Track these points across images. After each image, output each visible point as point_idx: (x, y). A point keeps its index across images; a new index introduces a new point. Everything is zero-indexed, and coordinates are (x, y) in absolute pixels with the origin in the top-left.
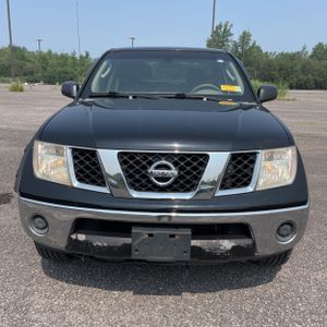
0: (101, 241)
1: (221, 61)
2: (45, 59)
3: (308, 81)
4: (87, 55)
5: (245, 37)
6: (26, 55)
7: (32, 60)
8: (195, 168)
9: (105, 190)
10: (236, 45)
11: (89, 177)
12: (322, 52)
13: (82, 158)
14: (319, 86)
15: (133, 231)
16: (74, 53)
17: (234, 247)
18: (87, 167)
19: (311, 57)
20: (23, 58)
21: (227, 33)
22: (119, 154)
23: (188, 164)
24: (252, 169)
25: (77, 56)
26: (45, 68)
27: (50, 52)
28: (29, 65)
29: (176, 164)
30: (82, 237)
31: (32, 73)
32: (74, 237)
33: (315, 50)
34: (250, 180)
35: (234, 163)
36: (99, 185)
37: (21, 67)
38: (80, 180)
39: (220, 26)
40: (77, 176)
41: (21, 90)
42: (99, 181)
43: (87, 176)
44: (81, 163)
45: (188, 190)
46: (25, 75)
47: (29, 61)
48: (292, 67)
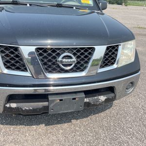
0: (27, 106)
8: (86, 57)
9: (27, 74)
11: (14, 65)
13: (7, 52)
15: (50, 99)
17: (106, 99)
18: (12, 59)
22: (36, 49)
23: (82, 54)
24: (116, 55)
29: (75, 54)
30: (14, 105)
32: (8, 105)
34: (115, 61)
35: (107, 51)
36: (22, 71)
38: (8, 68)
40: (5, 64)
43: (13, 65)
44: (7, 55)
45: (83, 70)
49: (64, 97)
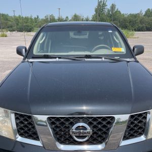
1: (111, 31)
2: (17, 20)
3: (143, 27)
4: (38, 17)
5: (113, 7)
6: (8, 18)
7: (12, 20)
10: (109, 11)
11: (27, 133)
12: (149, 13)
14: (148, 30)
16: (31, 16)
18: (26, 126)
19: (145, 15)
20: (7, 19)
21: (104, 5)
22: (48, 118)
25: (33, 18)
26: (18, 24)
27: (20, 16)
28: (10, 23)
31: (11, 27)
33: (146, 12)
35: (132, 120)
37: (6, 24)
39: (101, 2)
40: (19, 131)
41: (6, 36)
42: (35, 136)
46: (8, 28)
47: (10, 21)
48: (135, 21)
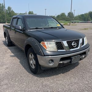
0: (65, 62)
9: (64, 50)
13: (58, 44)
22: (67, 42)
29: (75, 42)
30: (61, 62)
32: (60, 63)
49: (75, 57)
